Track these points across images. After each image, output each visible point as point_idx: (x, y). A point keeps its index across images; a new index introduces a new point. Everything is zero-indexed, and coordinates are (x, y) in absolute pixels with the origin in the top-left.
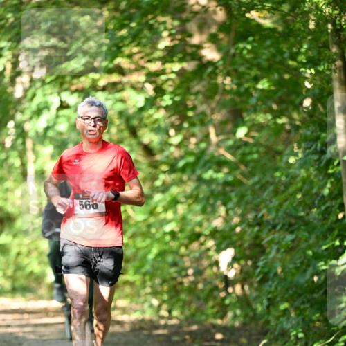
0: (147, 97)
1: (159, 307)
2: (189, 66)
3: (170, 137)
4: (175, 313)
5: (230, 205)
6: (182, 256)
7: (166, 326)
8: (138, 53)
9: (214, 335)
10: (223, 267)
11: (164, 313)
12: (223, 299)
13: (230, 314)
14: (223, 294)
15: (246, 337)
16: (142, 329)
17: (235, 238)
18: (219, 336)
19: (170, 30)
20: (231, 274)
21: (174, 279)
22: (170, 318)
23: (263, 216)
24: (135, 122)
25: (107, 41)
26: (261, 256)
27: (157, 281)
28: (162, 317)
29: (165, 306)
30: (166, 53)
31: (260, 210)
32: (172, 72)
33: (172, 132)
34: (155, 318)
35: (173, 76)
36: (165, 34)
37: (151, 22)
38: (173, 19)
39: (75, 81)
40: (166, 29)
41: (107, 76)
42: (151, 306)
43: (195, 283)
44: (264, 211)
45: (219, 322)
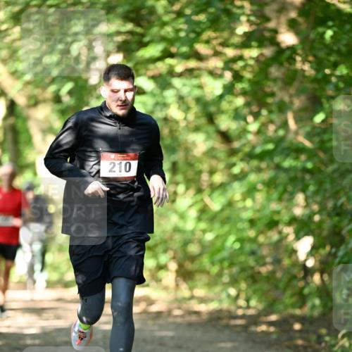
0: (226, 83)
1: (237, 297)
2: (268, 52)
3: (247, 123)
4: (253, 303)
5: (309, 193)
6: (261, 245)
7: (243, 317)
8: (216, 38)
9: (292, 325)
10: (302, 256)
11: (242, 302)
12: (302, 289)
13: (309, 304)
14: (301, 284)
15: (324, 327)
16: (219, 319)
17: (313, 227)
18: (297, 326)
19: (248, 16)
20: (310, 263)
21: (253, 268)
22: (248, 307)
23: (342, 205)
24: (213, 109)
25: (184, 27)
26: (341, 245)
27: (235, 270)
28: (240, 307)
29: (243, 296)
30: (245, 39)
31: (340, 198)
32: (251, 58)
33: (250, 119)
34: (233, 308)
35: (251, 62)
36: (243, 18)
37: (229, 7)
38: (252, 4)
39: (151, 66)
40: (243, 14)
41: (184, 61)
42: (229, 296)
43: (273, 272)
44: (343, 199)
45: (298, 312)
